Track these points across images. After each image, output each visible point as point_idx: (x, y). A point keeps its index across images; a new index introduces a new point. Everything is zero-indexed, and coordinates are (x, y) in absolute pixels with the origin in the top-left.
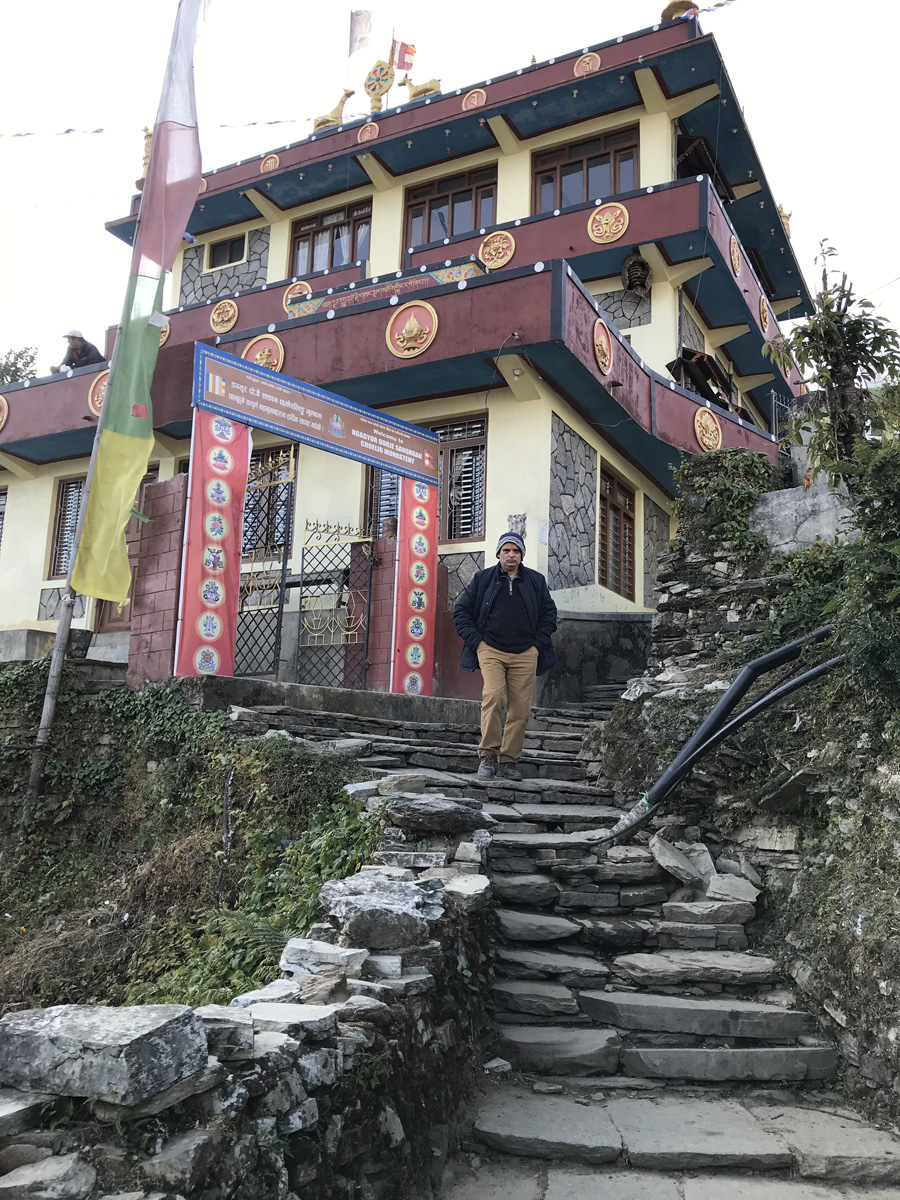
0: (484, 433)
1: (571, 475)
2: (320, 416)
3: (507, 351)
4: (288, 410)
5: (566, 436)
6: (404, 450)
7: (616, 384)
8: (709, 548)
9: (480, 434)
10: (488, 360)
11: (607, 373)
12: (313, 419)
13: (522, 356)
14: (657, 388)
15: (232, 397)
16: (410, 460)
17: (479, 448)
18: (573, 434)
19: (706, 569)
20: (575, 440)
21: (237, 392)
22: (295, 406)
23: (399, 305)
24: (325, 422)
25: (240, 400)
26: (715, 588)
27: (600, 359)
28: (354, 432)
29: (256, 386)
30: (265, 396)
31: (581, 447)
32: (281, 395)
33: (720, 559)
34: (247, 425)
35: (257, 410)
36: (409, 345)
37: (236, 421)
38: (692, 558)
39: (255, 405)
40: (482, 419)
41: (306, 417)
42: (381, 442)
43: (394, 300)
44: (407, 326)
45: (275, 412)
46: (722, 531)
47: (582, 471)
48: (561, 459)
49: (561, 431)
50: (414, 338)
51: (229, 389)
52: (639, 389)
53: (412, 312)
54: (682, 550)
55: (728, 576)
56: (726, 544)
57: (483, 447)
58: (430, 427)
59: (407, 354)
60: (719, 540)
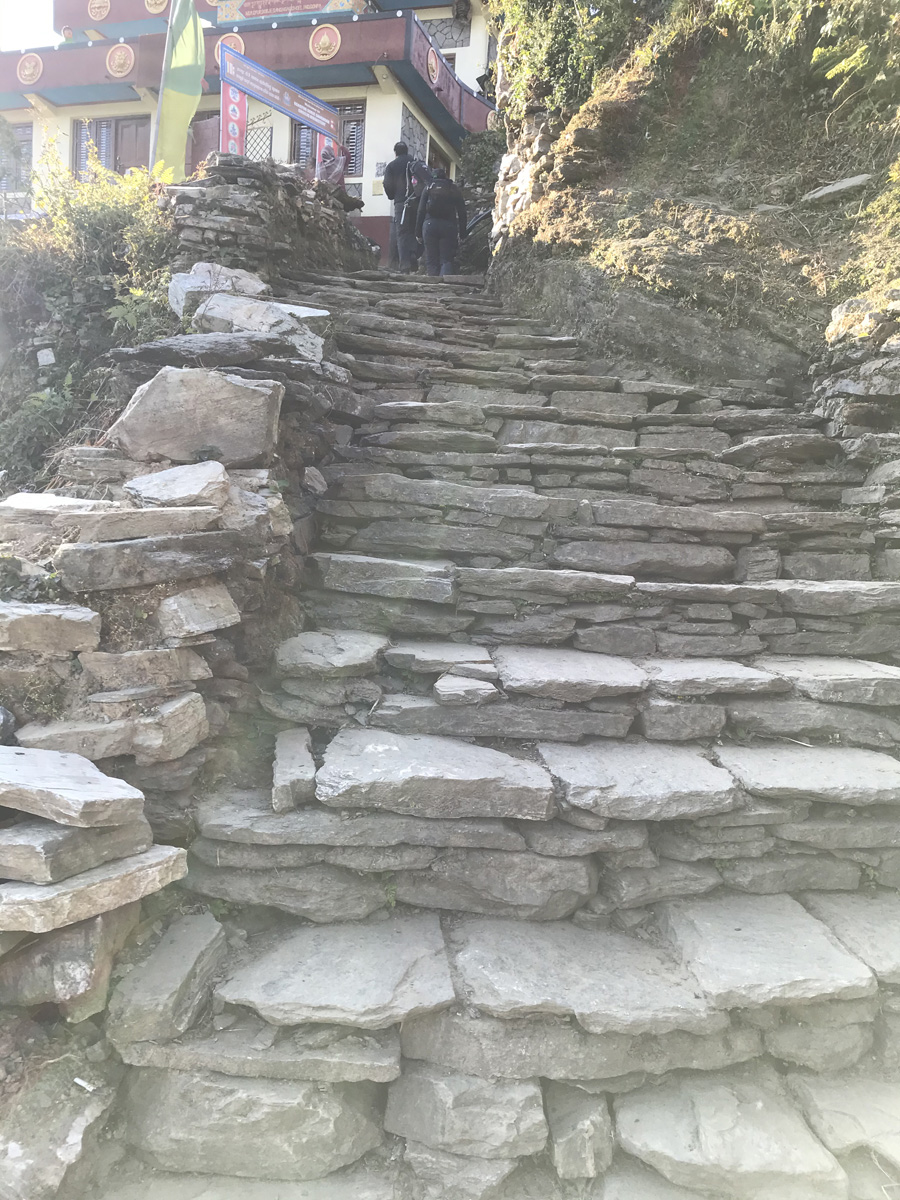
0: (363, 112)
1: (411, 143)
2: (278, 91)
3: (380, 63)
4: (263, 87)
5: (410, 119)
6: (321, 117)
7: (439, 89)
8: (474, 181)
9: (362, 112)
10: (368, 67)
11: (434, 82)
12: (275, 93)
13: (388, 67)
14: (465, 95)
15: (238, 76)
16: (324, 124)
17: (360, 121)
18: (414, 118)
19: (472, 191)
20: (415, 122)
21: (240, 74)
22: (266, 85)
23: (317, 25)
24: (281, 96)
25: (242, 78)
26: (476, 200)
27: (431, 73)
28: (295, 103)
29: (249, 71)
30: (253, 77)
31: (418, 128)
32: (260, 78)
33: (479, 186)
34: (245, 93)
35: (250, 85)
36: (324, 52)
37: (241, 91)
38: (467, 185)
39: (247, 81)
40: (363, 103)
41: (272, 91)
42: (309, 111)
43: (314, 22)
44: (322, 40)
45: (258, 87)
46: (481, 172)
47: (418, 142)
48: (407, 133)
49: (407, 115)
50: (327, 48)
51: (236, 72)
52: (454, 94)
53: (325, 31)
54: (462, 181)
55: (481, 194)
56: (482, 179)
57: (363, 121)
58: (333, 105)
59: (321, 58)
60: (479, 177)
